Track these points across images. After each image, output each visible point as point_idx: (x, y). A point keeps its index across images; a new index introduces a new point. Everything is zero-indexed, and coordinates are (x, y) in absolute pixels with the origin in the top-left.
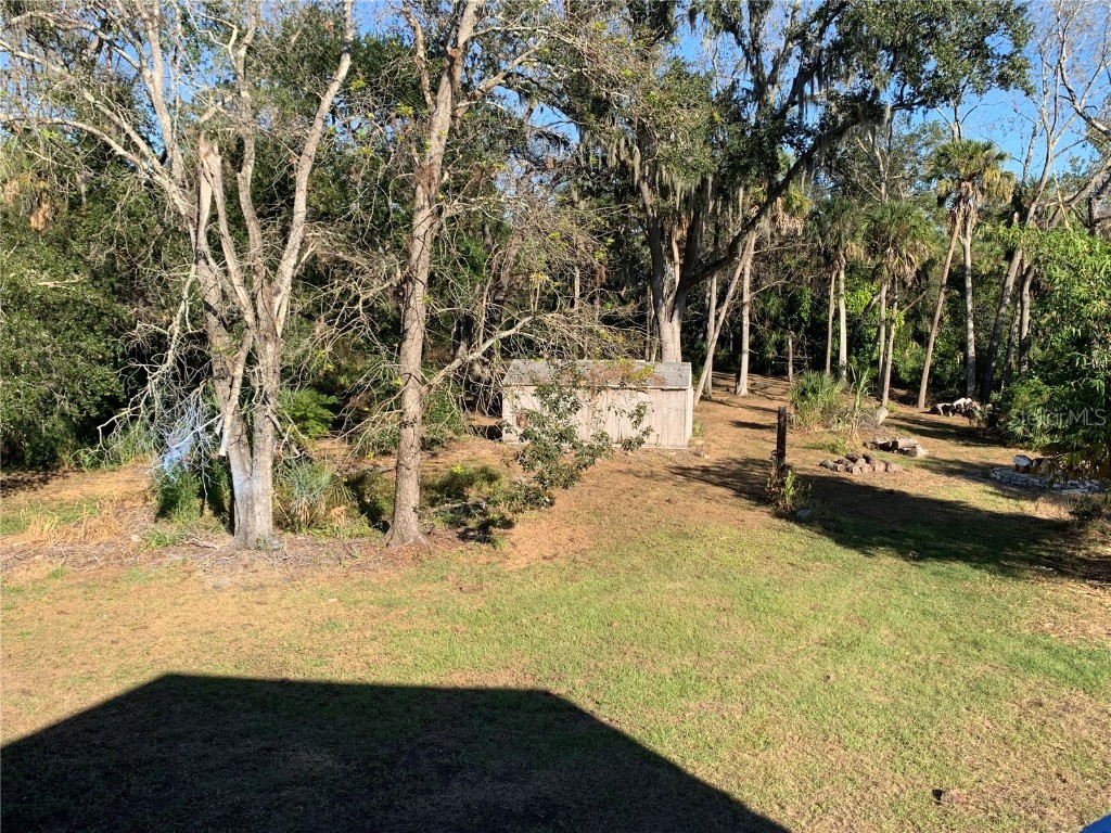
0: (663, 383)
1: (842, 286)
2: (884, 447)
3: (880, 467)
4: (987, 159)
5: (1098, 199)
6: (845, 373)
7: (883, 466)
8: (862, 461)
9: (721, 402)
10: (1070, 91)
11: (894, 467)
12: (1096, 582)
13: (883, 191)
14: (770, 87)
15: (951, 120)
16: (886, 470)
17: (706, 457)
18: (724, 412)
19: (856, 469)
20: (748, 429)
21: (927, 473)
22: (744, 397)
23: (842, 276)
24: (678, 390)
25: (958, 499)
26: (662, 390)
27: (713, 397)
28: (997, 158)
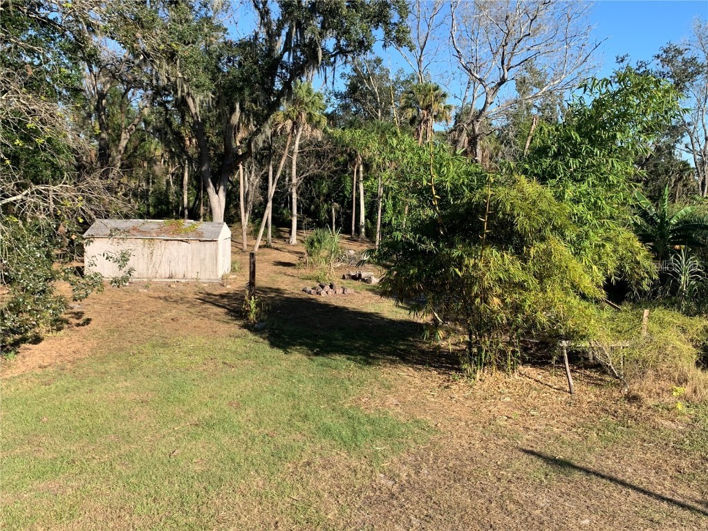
0: (200, 236)
1: (361, 175)
2: (354, 278)
3: (340, 291)
4: (436, 96)
5: (478, 121)
6: (363, 230)
7: (341, 291)
8: (327, 288)
9: (277, 249)
10: (458, 52)
11: (349, 291)
12: (420, 367)
13: (380, 115)
14: (277, 38)
15: (418, 71)
16: (343, 293)
17: (228, 287)
18: (274, 255)
19: (323, 293)
20: (281, 267)
21: (370, 294)
22: (293, 246)
23: (361, 169)
24: (211, 241)
25: (376, 311)
26: (200, 241)
27: (273, 245)
28: (442, 96)
